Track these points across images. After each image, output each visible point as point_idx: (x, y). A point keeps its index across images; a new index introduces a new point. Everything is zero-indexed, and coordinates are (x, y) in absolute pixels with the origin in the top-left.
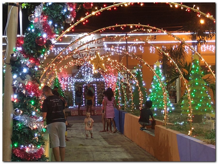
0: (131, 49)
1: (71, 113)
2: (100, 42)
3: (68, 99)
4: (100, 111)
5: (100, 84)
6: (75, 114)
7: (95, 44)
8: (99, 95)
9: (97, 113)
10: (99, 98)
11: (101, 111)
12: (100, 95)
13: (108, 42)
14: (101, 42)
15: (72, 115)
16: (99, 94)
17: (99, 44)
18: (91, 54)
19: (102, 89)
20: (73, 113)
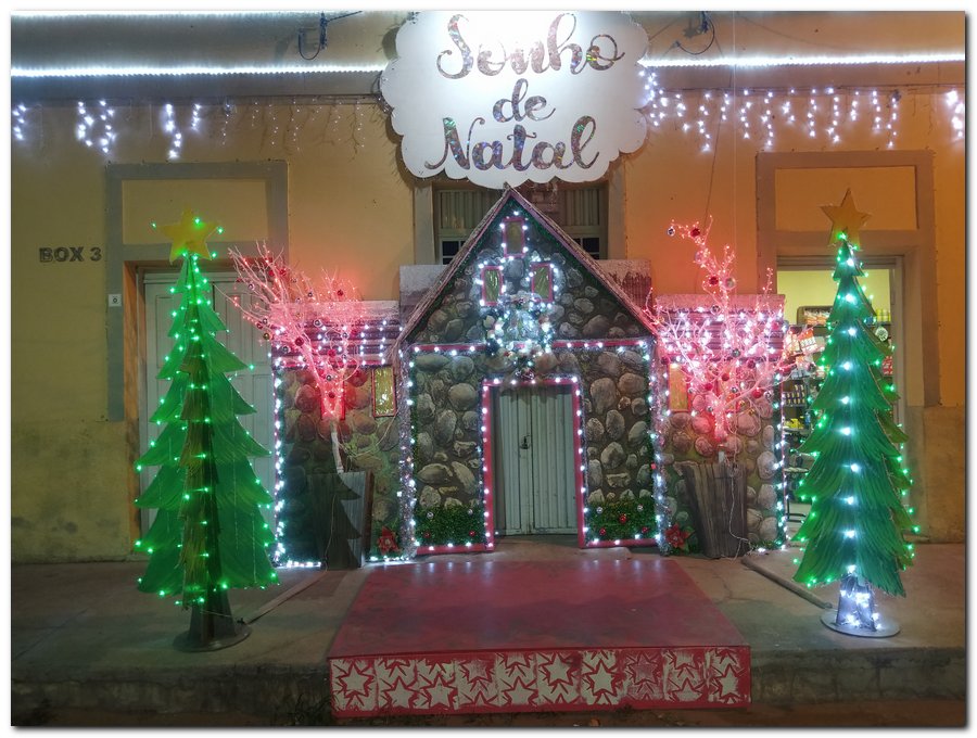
0: (846, 107)
1: (336, 687)
2: (612, 57)
3: (361, 491)
4: (662, 662)
5: (615, 378)
6: (382, 702)
7: (573, 67)
8: (605, 457)
9: (626, 683)
10: (605, 481)
11: (666, 668)
12: (611, 457)
13: (674, 56)
14: (616, 59)
15: (341, 702)
16: (606, 453)
17: (607, 67)
18: (542, 146)
19: (625, 410)
20: (355, 682)
